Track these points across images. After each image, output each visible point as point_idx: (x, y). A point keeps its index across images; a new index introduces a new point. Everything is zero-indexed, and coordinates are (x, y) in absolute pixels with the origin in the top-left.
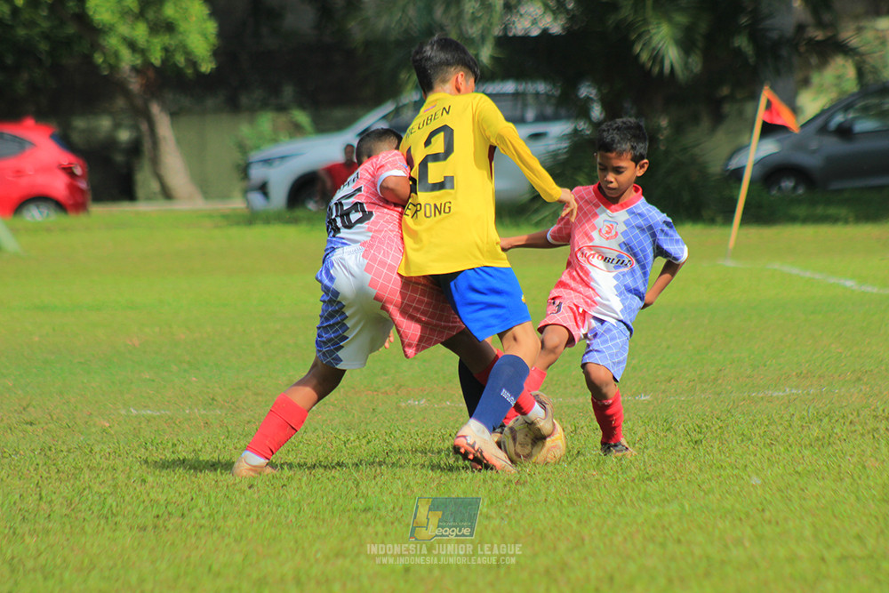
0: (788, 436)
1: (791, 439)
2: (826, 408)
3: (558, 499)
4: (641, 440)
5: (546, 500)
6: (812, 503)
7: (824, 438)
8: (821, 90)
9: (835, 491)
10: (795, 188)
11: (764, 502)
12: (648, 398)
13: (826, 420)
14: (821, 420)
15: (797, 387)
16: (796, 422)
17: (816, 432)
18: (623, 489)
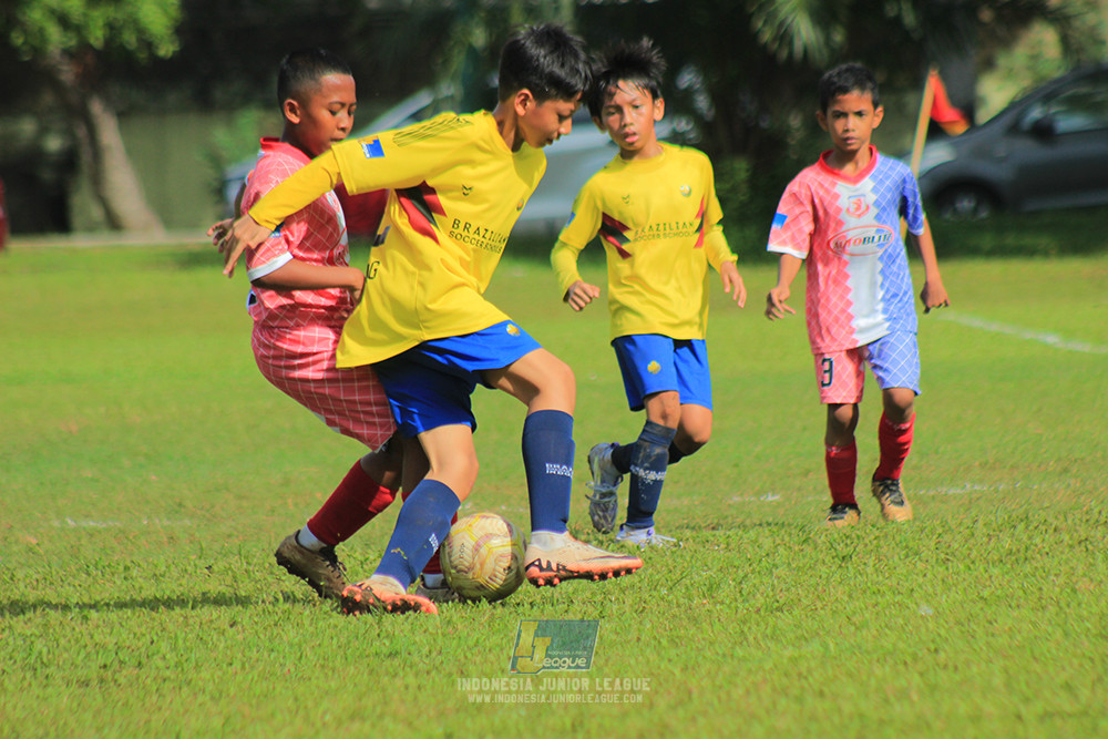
0: (971, 549)
1: (974, 553)
2: (1022, 510)
3: (655, 638)
4: (768, 555)
5: (639, 639)
6: (1003, 640)
7: (1019, 551)
8: (1010, 74)
9: (1034, 624)
10: (975, 211)
11: (938, 639)
12: (777, 498)
13: (1021, 527)
14: (1015, 527)
15: (981, 481)
16: (980, 528)
17: (1007, 543)
18: (744, 622)
